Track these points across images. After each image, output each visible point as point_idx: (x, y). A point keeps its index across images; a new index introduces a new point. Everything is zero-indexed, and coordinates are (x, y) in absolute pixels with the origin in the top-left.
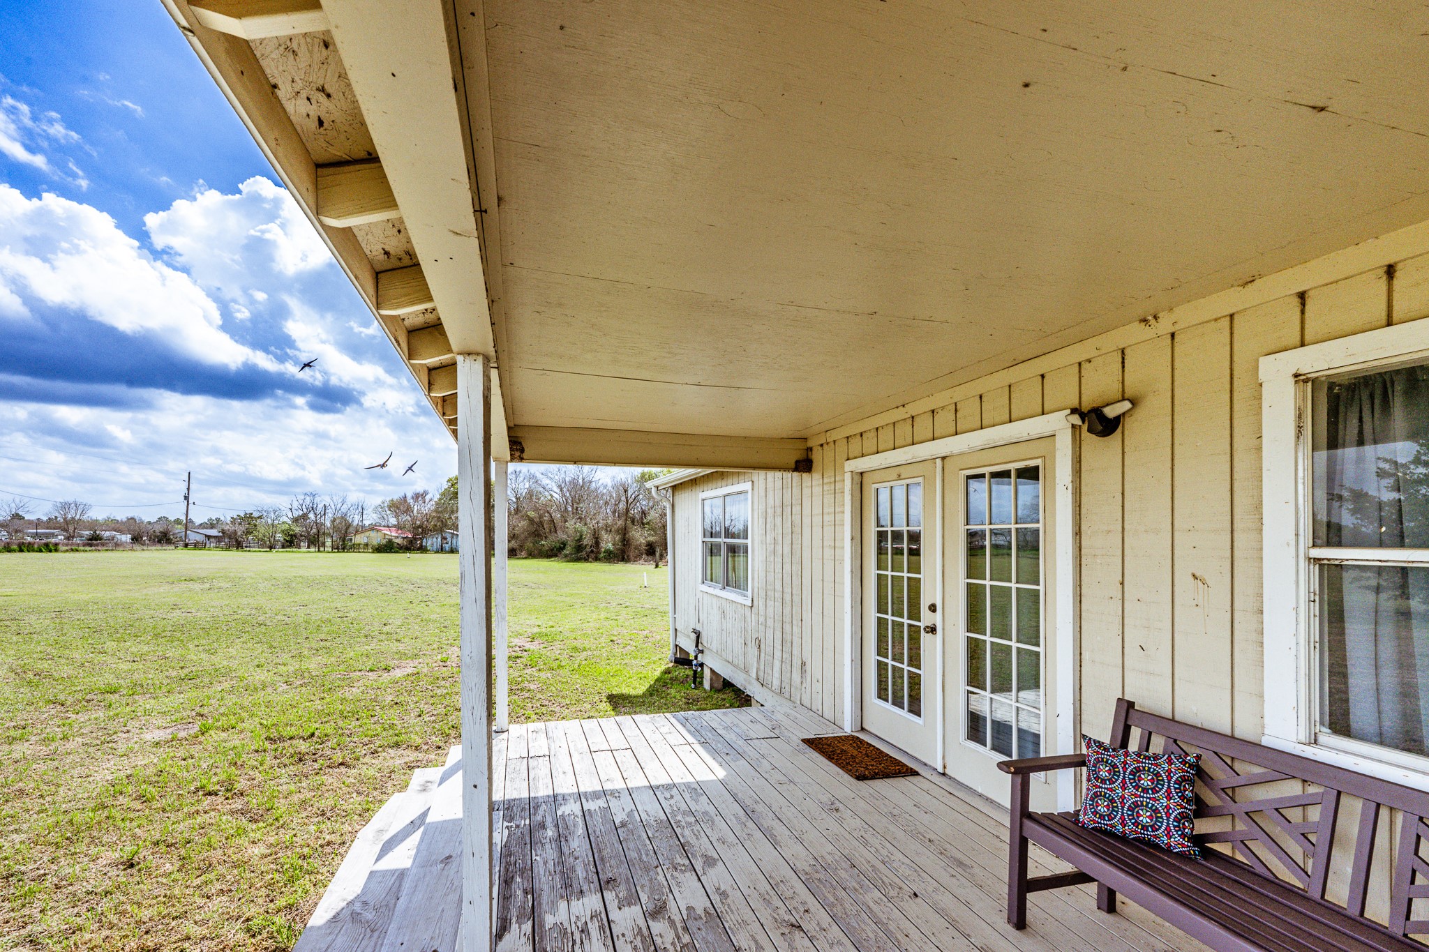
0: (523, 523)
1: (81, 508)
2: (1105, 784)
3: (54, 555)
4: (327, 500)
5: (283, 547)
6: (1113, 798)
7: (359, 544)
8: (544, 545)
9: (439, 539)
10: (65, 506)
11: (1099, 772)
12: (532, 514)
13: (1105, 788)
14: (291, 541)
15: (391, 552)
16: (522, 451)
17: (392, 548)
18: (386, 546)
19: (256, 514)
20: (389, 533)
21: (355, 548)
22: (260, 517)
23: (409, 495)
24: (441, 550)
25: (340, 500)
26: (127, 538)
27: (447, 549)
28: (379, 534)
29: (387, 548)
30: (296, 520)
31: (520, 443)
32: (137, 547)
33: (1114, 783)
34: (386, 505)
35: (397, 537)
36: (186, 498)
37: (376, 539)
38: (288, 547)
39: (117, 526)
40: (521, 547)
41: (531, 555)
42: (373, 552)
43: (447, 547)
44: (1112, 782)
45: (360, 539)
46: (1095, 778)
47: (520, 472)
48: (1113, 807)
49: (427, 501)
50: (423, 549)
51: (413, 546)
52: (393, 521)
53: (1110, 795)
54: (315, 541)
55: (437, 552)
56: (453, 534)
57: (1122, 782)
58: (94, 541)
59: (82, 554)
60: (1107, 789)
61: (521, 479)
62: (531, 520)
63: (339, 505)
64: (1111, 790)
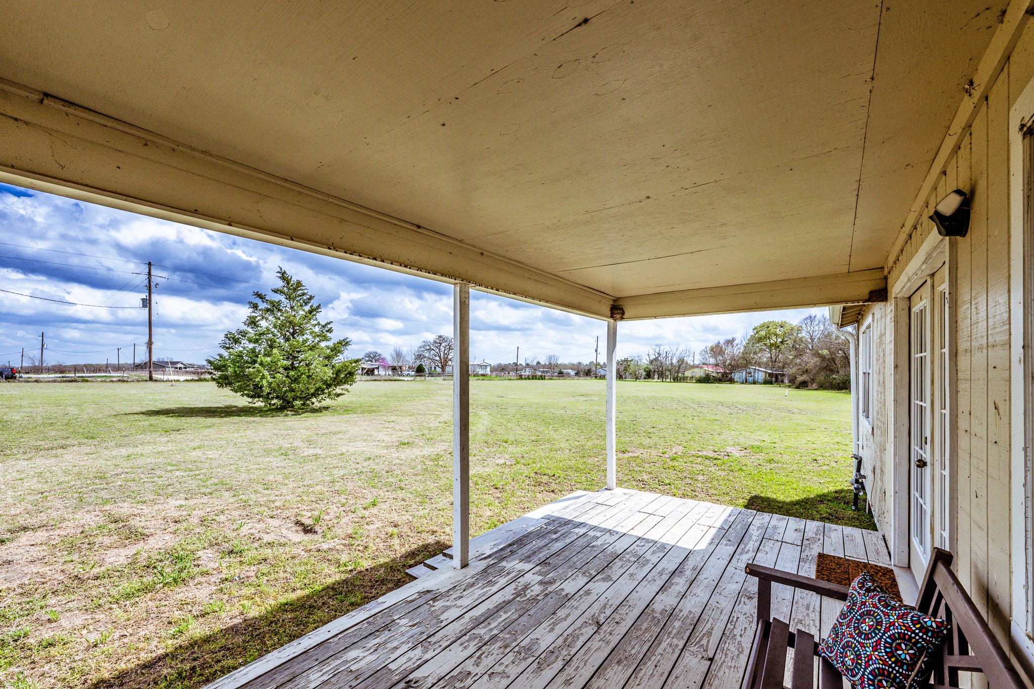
0: (815, 359)
1: (556, 358)
2: (860, 637)
3: (544, 381)
4: (667, 349)
5: (645, 378)
6: (860, 654)
7: (687, 377)
8: (835, 378)
9: (744, 373)
10: (550, 358)
11: (862, 623)
12: (825, 352)
13: (857, 641)
14: (649, 375)
15: (708, 383)
16: (623, 314)
17: (709, 380)
18: (704, 378)
19: (629, 359)
20: (707, 369)
21: (684, 379)
22: (632, 360)
23: (722, 342)
24: (746, 382)
25: (675, 348)
26: (572, 373)
27: (750, 381)
28: (702, 370)
29: (706, 379)
30: (651, 362)
31: (622, 309)
32: (577, 378)
33: (869, 639)
34: (708, 349)
35: (713, 372)
36: (596, 351)
37: (699, 373)
38: (647, 379)
39: (572, 367)
40: (813, 380)
41: (822, 387)
42: (696, 383)
43: (751, 379)
44: (867, 638)
45: (688, 374)
46: (855, 627)
47: (815, 317)
48: (857, 663)
49: (735, 345)
50: (731, 381)
51: (725, 378)
52: (712, 361)
53: (858, 650)
54: (662, 376)
55: (742, 383)
56: (755, 369)
57: (876, 642)
58: (561, 374)
59: (555, 381)
60: (859, 643)
61: (816, 323)
62: (823, 358)
63: (675, 351)
64: (862, 645)
